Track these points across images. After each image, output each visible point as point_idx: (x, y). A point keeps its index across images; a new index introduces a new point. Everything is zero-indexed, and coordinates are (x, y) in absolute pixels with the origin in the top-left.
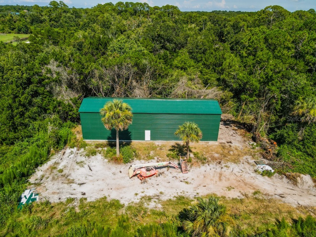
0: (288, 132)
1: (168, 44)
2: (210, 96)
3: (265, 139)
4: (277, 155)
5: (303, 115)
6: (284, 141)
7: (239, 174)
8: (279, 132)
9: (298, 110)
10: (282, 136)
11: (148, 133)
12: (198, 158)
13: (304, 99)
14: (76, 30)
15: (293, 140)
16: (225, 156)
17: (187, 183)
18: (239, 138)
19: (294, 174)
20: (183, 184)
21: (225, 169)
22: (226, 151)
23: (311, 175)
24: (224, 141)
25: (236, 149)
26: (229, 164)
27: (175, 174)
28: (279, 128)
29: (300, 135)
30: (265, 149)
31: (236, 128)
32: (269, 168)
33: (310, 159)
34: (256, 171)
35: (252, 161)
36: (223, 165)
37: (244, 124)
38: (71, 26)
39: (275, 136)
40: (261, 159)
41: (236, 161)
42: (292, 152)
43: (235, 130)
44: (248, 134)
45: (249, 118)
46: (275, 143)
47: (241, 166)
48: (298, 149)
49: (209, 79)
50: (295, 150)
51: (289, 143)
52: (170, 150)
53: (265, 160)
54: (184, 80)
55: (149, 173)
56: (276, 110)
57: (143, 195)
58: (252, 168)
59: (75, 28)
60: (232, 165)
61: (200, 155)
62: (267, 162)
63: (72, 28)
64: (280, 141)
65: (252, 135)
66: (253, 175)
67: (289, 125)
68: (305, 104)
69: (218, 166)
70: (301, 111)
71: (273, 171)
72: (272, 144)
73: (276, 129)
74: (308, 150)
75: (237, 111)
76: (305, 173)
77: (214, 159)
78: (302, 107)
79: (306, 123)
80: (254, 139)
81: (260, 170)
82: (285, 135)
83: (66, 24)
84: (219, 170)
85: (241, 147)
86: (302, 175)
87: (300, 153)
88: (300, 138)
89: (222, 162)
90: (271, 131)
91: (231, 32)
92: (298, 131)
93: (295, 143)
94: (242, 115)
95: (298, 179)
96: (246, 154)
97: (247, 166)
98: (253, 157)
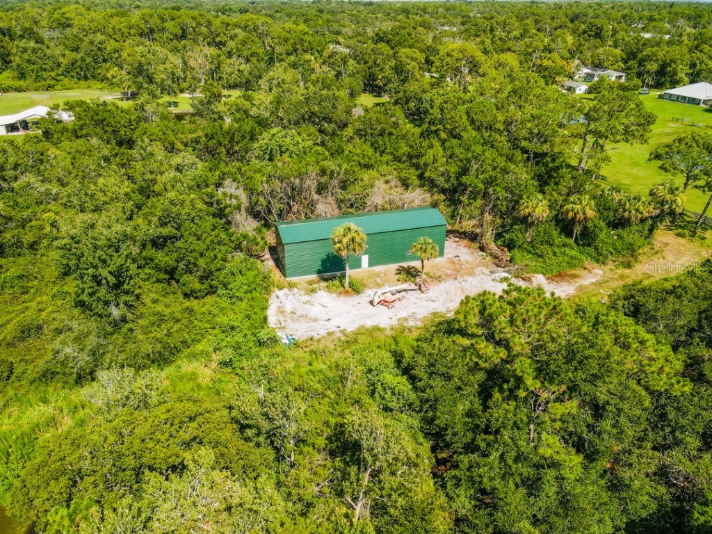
0: (517, 234)
1: (326, 125)
2: (417, 202)
3: (493, 246)
4: (511, 261)
5: (529, 214)
6: (514, 246)
7: (479, 286)
8: (507, 236)
9: (524, 211)
10: (511, 240)
11: (365, 259)
12: (431, 277)
13: (528, 198)
14: (58, 78)
15: (523, 244)
16: (458, 272)
17: (433, 301)
18: (465, 250)
19: (529, 275)
20: (430, 303)
21: (463, 283)
22: (457, 266)
23: (544, 274)
24: (450, 256)
25: (467, 262)
26: (465, 278)
27: (417, 296)
28: (507, 232)
29: (529, 235)
30: (496, 258)
31: (457, 239)
32: (506, 275)
33: (541, 260)
34: (494, 280)
35: (487, 272)
36: (461, 280)
37: (464, 233)
38: (45, 70)
39: (504, 241)
40: (495, 268)
41: (471, 274)
42: (523, 256)
43: (457, 242)
44: (473, 244)
45: (468, 225)
46: (506, 249)
47: (479, 278)
48: (529, 252)
49: (408, 179)
50: (526, 254)
51: (520, 247)
52: (396, 274)
53: (499, 269)
54: (380, 185)
55: (394, 298)
56: (501, 212)
57: (398, 317)
58: (489, 278)
59: (53, 74)
60: (470, 279)
61: (432, 274)
62: (501, 269)
63: (45, 75)
64: (510, 246)
65: (478, 245)
66: (493, 283)
67: (517, 227)
68: (531, 204)
69: (456, 281)
70: (527, 211)
71: (510, 277)
72: (502, 250)
73: (504, 234)
74: (538, 251)
75: (452, 217)
76: (538, 273)
77: (448, 276)
78: (527, 207)
79: (533, 223)
80: (482, 249)
81: (498, 279)
82: (515, 238)
83: (32, 67)
84: (458, 285)
85: (471, 259)
86: (536, 275)
87: (530, 256)
88: (529, 240)
89: (458, 277)
90: (498, 236)
91: (393, 79)
92: (526, 232)
93: (525, 246)
94: (460, 223)
95: (533, 279)
96: (478, 266)
97: (484, 277)
98: (487, 268)
